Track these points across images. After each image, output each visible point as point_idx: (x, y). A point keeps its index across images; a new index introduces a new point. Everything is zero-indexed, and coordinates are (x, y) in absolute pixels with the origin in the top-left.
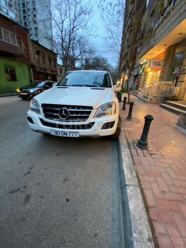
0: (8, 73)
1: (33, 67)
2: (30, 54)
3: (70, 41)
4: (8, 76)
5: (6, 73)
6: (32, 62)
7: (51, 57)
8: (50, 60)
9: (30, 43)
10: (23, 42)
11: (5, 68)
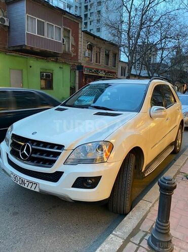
0: (44, 79)
1: (80, 68)
2: (80, 50)
3: (142, 24)
4: (43, 83)
5: (41, 79)
6: (80, 61)
7: (109, 51)
8: (107, 56)
9: (81, 36)
10: (72, 35)
11: (41, 72)
